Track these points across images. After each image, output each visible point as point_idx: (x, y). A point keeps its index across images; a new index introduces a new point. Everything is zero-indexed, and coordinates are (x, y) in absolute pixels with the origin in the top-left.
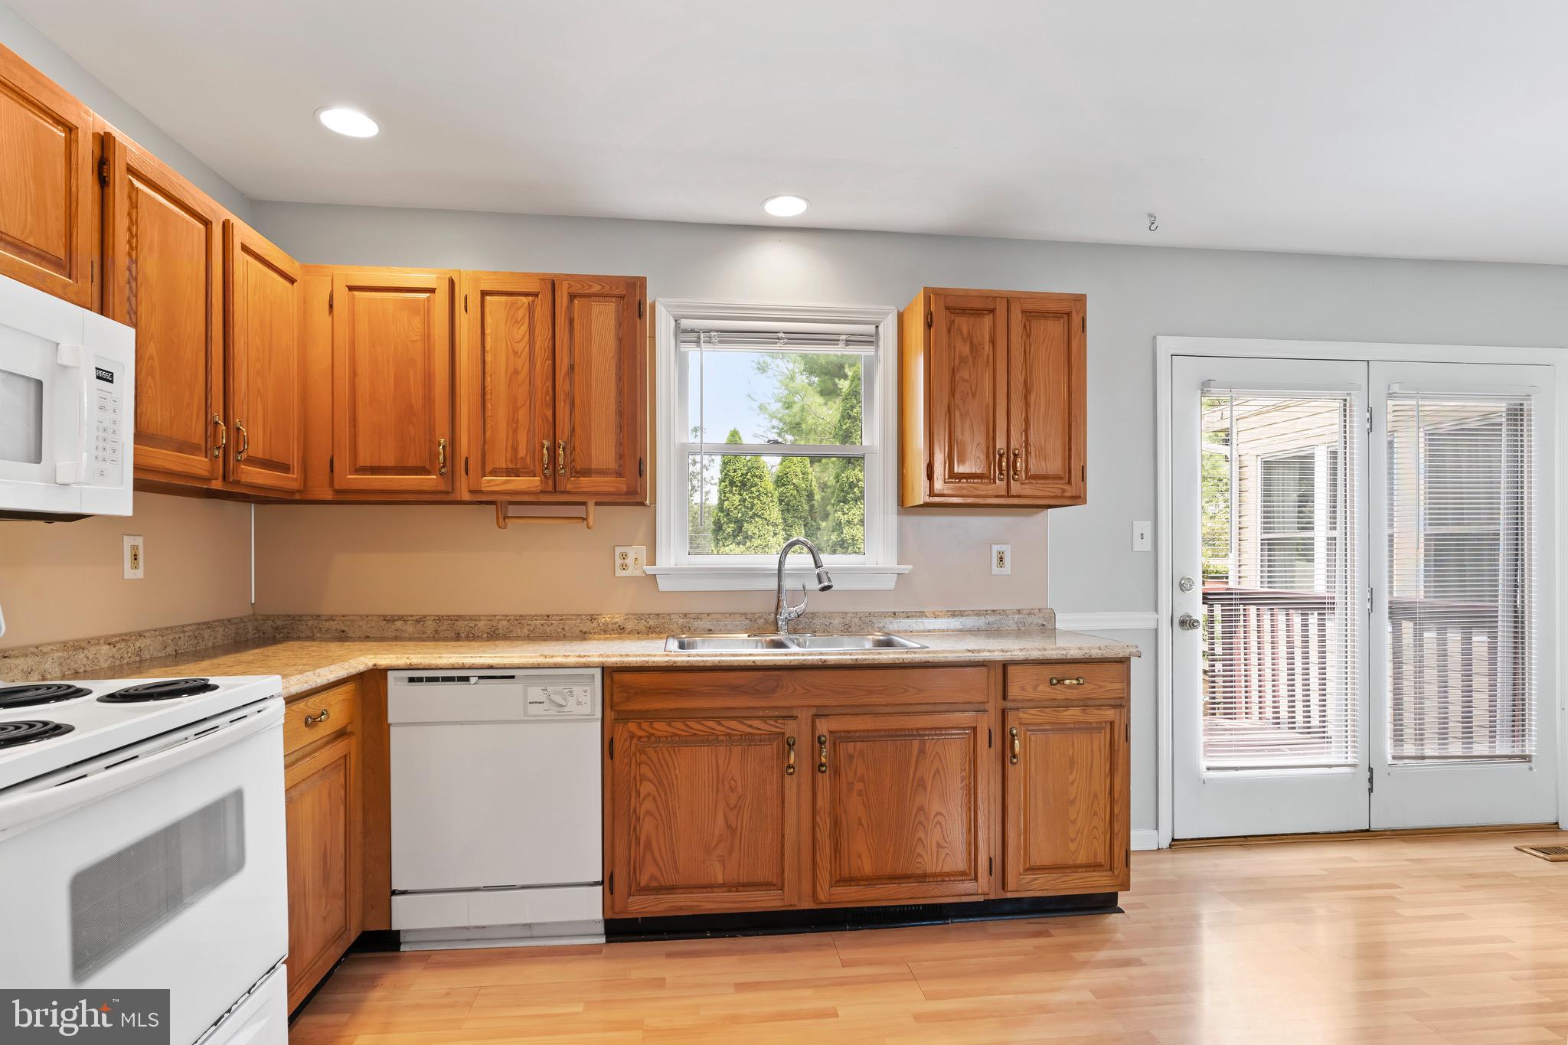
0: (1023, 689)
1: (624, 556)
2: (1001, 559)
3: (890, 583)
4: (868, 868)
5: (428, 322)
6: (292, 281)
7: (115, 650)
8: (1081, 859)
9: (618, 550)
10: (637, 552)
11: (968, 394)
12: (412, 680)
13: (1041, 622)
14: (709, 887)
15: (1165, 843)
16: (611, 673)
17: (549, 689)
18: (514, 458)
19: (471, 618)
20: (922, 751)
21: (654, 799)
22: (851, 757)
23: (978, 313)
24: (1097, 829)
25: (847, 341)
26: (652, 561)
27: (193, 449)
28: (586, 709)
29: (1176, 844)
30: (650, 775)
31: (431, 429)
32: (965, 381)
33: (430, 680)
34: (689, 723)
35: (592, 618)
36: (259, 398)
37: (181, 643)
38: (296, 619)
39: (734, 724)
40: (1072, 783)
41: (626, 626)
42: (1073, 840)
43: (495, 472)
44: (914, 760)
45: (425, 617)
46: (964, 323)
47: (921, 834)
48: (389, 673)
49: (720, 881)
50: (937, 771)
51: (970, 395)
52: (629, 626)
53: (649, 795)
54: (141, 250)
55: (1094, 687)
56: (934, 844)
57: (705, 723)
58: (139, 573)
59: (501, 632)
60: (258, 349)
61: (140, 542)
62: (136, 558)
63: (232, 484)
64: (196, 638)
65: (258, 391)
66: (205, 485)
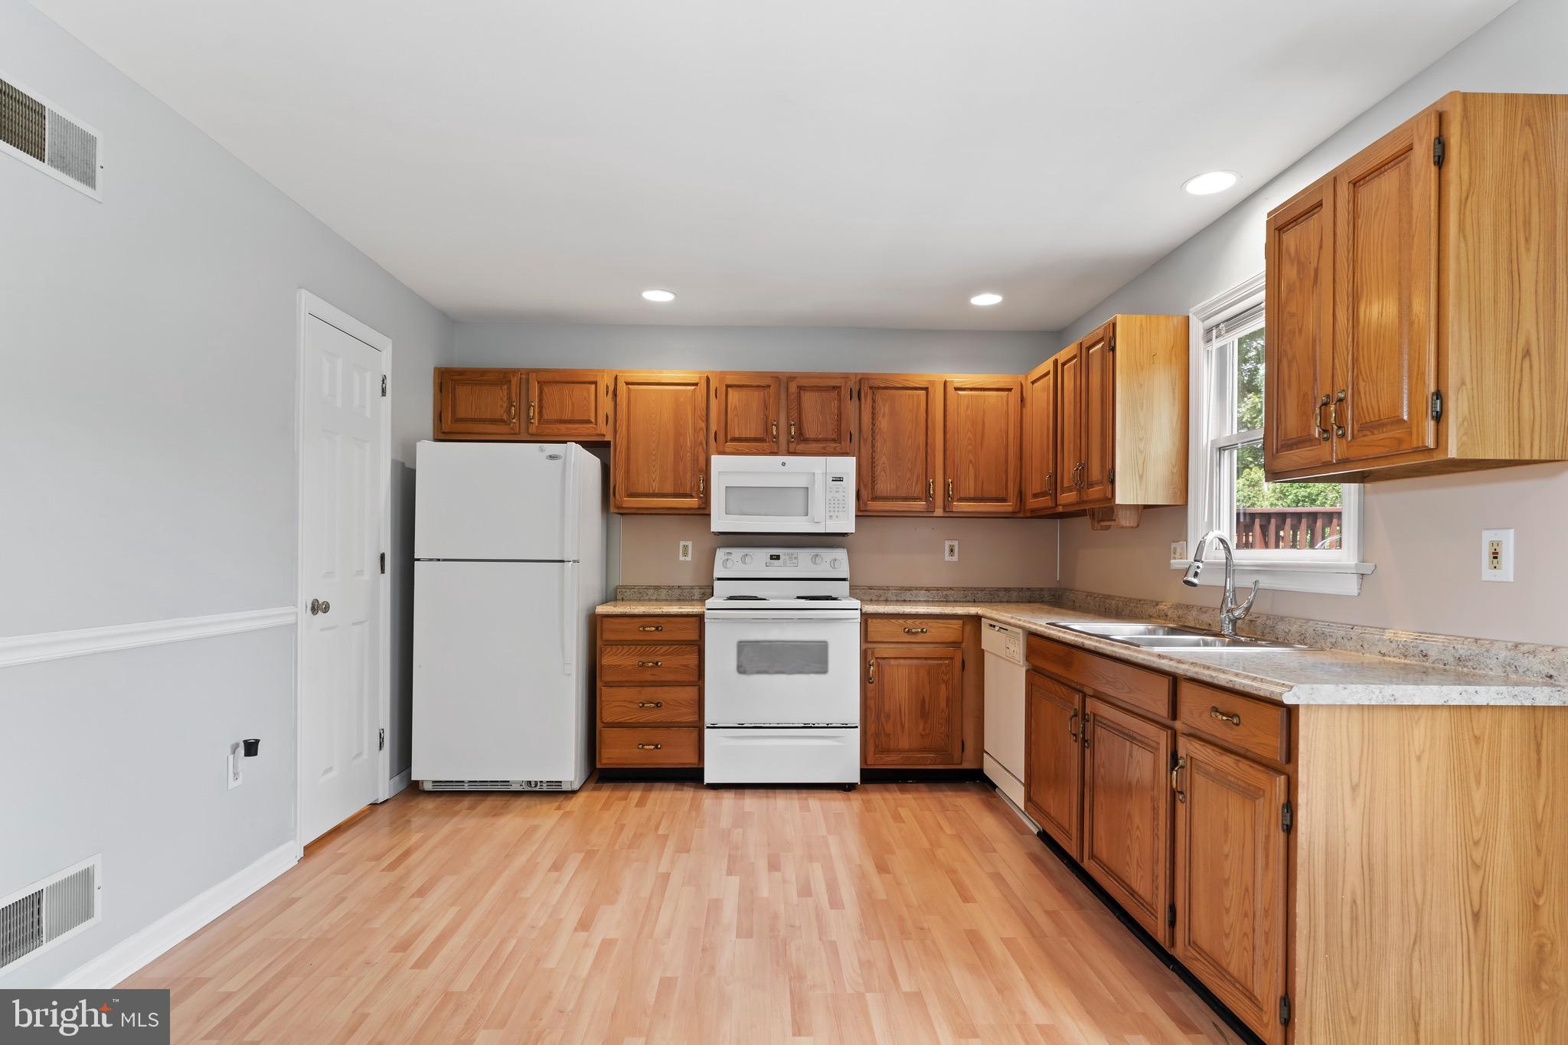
5: (1048, 394)
6: (1010, 390)
7: (929, 594)
27: (916, 499)
31: (1048, 464)
38: (1065, 591)
42: (1228, 937)
43: (1065, 491)
45: (1099, 595)
48: (982, 619)
54: (878, 419)
58: (955, 558)
60: (969, 439)
61: (956, 543)
62: (952, 550)
63: (949, 514)
64: (992, 595)
65: (971, 462)
66: (928, 514)
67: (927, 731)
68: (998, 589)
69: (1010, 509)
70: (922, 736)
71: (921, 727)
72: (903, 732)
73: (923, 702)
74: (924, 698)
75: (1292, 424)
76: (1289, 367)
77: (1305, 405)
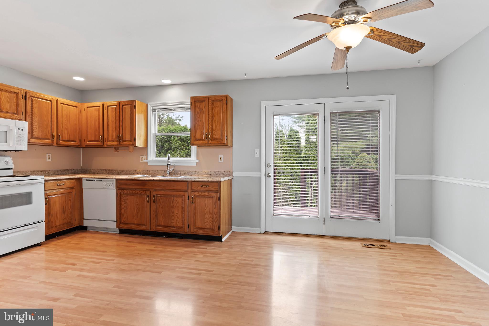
0: (195, 187)
1: (142, 158)
2: (221, 159)
3: (195, 164)
4: (163, 224)
5: (99, 112)
6: (77, 107)
7: (42, 173)
8: (208, 227)
9: (141, 157)
10: (144, 157)
11: (199, 120)
12: (87, 180)
13: (229, 174)
14: (134, 224)
15: (263, 231)
16: (117, 180)
17: (107, 183)
18: (113, 138)
19: (115, 170)
20: (174, 200)
21: (124, 205)
22: (159, 200)
23: (202, 101)
24: (211, 220)
25: (186, 109)
26: (147, 159)
27: (48, 139)
28: (113, 187)
29: (266, 233)
30: (124, 201)
31: (99, 133)
32: (199, 117)
33: (90, 180)
34: (130, 191)
35: (136, 171)
36: (66, 130)
37: (59, 172)
38: (87, 169)
39: (138, 191)
40: (206, 209)
41: (141, 173)
42: (206, 222)
43: (110, 141)
44: (172, 202)
45: (107, 170)
46: (198, 104)
47: (173, 218)
48: (83, 179)
49: (135, 223)
50: (177, 204)
51: (200, 121)
52: (142, 172)
53: (123, 205)
54: (34, 108)
55: (210, 188)
56: (176, 221)
57: (133, 191)
58: (50, 160)
59: (119, 173)
60: (65, 121)
61: (50, 155)
62: (49, 157)
63: (58, 145)
64: (63, 172)
65: (66, 128)
66: (51, 145)
67: (65, 218)
68: (65, 170)
69: (77, 145)
70: (63, 219)
71: (63, 216)
72: (57, 220)
73: (64, 208)
74: (64, 207)
75: (198, 136)
76: (198, 126)
77: (202, 133)
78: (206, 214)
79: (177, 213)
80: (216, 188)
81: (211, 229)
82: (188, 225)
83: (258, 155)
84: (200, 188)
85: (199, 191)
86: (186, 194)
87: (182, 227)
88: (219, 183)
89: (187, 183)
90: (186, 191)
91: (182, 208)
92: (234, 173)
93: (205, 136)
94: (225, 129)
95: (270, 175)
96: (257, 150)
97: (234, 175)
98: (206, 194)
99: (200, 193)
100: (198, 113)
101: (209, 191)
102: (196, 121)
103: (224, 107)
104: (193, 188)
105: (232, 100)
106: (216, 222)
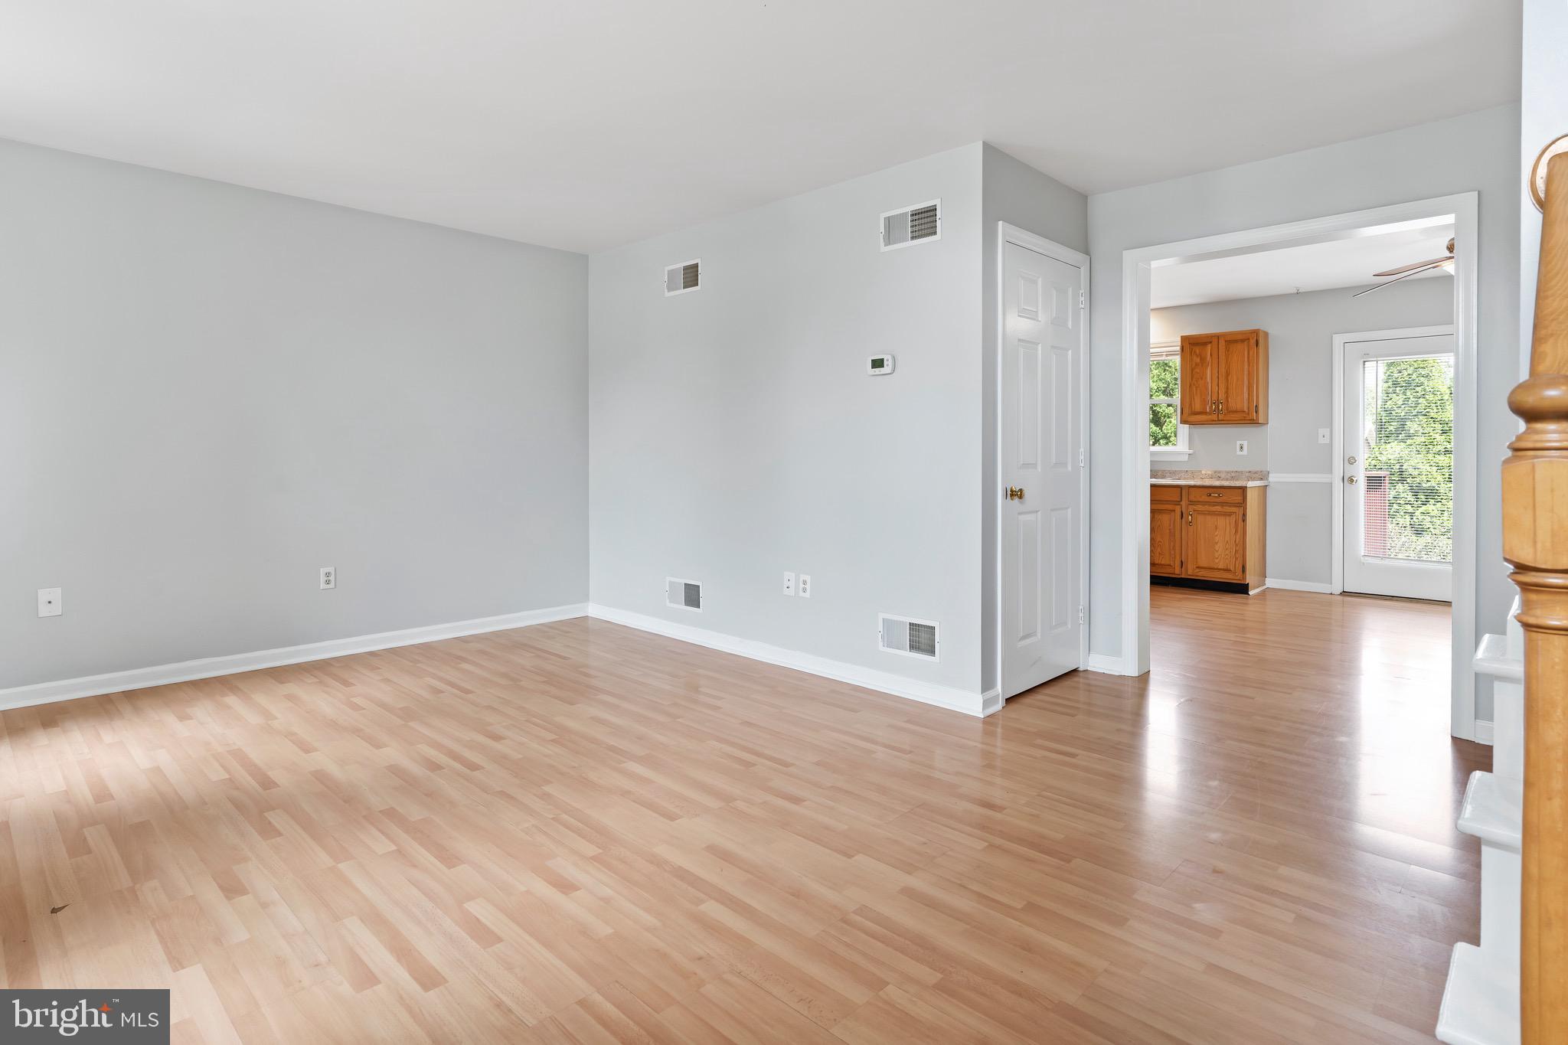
0: (1195, 497)
2: (1242, 448)
3: (1186, 457)
8: (1221, 566)
13: (1262, 476)
15: (1337, 591)
24: (1228, 555)
29: (1345, 593)
32: (1198, 373)
40: (1217, 536)
42: (1217, 558)
51: (1200, 379)
55: (1226, 498)
56: (1158, 554)
75: (1198, 407)
76: (1196, 387)
77: (1204, 402)
78: (1217, 543)
79: (1159, 542)
80: (1239, 499)
81: (1227, 570)
82: (1182, 562)
83: (1327, 441)
84: (1205, 498)
85: (1204, 503)
86: (1178, 509)
87: (1170, 565)
88: (1244, 489)
89: (1179, 489)
90: (1178, 503)
91: (1170, 532)
92: (1270, 475)
93: (1212, 406)
94: (1253, 392)
95: (1355, 479)
96: (1327, 432)
97: (1270, 479)
98: (1218, 508)
99: (1207, 508)
100: (1197, 365)
101: (1223, 504)
102: (1192, 379)
103: (1251, 353)
104: (1192, 498)
105: (1266, 334)
106: (1236, 559)
